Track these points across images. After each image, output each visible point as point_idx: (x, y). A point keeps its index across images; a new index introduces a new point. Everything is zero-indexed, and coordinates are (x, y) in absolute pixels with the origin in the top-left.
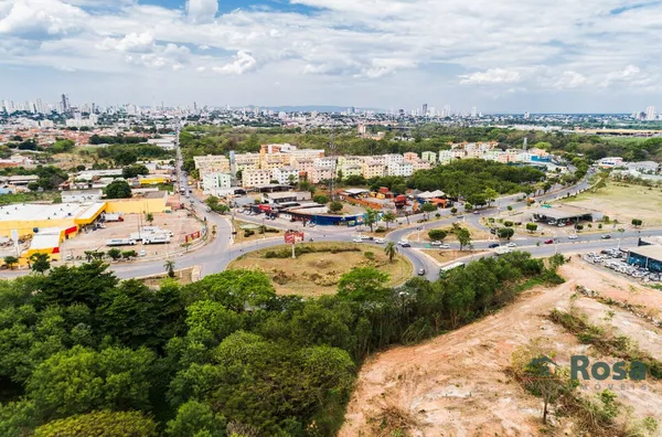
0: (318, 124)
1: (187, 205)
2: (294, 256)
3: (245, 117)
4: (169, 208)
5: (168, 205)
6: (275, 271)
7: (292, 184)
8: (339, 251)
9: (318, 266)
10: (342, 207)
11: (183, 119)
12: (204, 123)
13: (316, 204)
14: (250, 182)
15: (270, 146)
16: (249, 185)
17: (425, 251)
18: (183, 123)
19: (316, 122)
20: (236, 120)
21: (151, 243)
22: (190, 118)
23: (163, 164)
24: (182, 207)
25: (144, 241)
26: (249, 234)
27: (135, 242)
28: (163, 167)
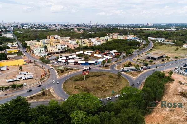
0: (60, 28)
1: (33, 61)
2: (85, 80)
3: (34, 26)
4: (26, 63)
5: (24, 61)
6: (82, 87)
7: (65, 50)
8: (99, 76)
9: (97, 83)
10: (88, 58)
11: (12, 27)
12: (20, 28)
13: (79, 57)
14: (51, 50)
15: (50, 36)
16: (51, 51)
17: (127, 73)
18: (12, 28)
19: (59, 27)
20: (31, 27)
21: (26, 79)
22: (14, 26)
23: (13, 44)
24: (30, 62)
25: (23, 78)
26: (62, 71)
27: (19, 79)
28: (14, 46)
